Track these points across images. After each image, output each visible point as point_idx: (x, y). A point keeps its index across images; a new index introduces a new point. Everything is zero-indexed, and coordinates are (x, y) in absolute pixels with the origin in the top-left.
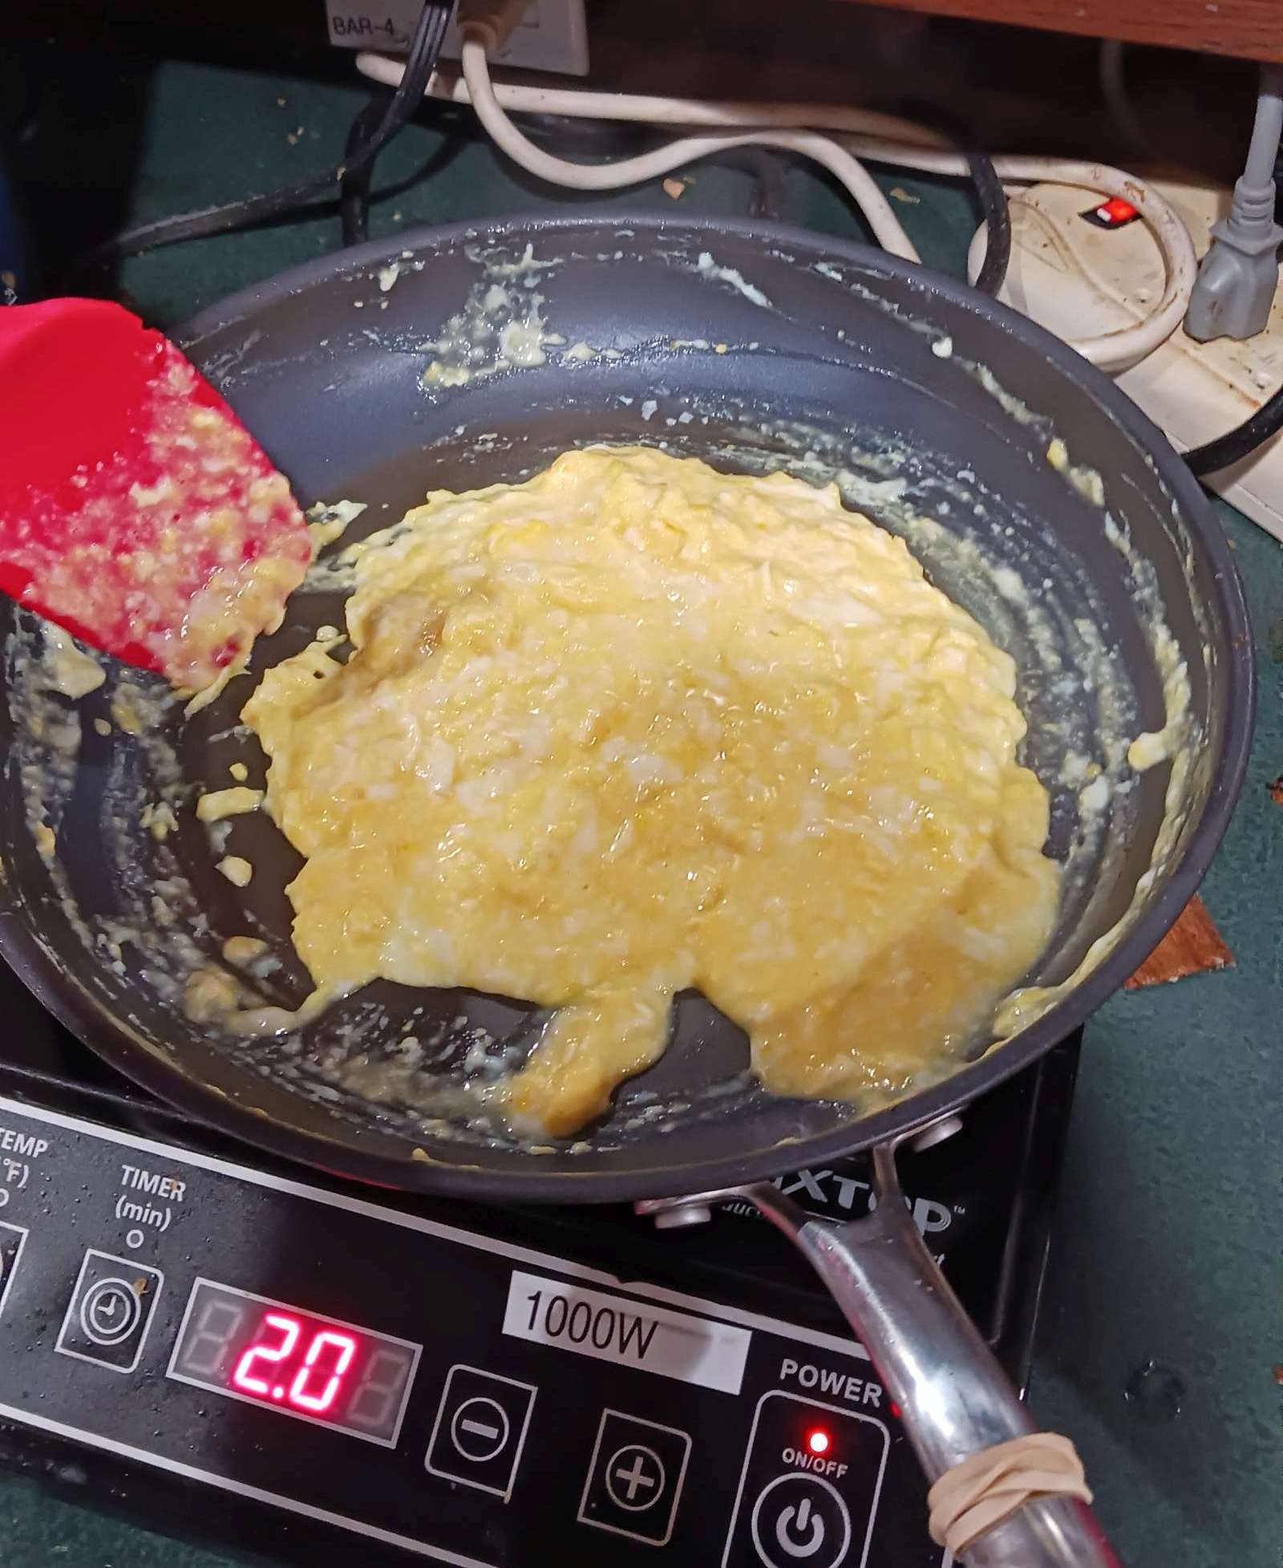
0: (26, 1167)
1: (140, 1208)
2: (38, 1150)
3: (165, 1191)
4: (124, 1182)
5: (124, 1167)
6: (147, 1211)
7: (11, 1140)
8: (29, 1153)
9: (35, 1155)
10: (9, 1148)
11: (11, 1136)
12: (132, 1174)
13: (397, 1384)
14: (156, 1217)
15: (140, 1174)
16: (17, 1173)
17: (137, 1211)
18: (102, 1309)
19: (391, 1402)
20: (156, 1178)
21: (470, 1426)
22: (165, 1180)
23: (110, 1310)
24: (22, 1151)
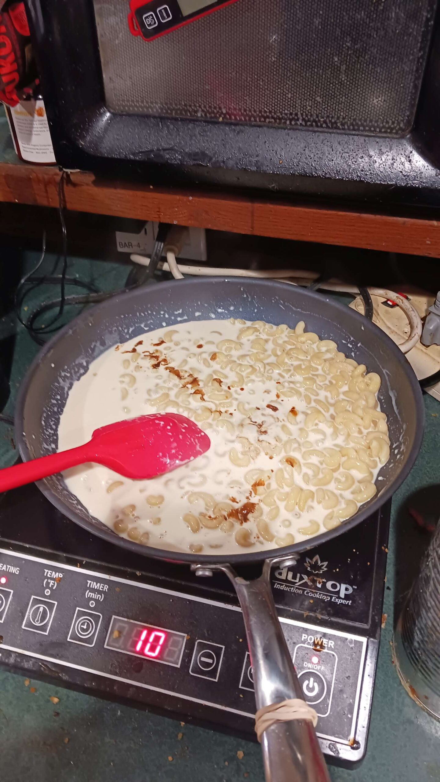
0: (56, 583)
2: (59, 576)
3: (101, 588)
4: (88, 586)
6: (96, 595)
8: (57, 578)
9: (59, 578)
10: (50, 576)
11: (50, 573)
12: (91, 583)
13: (179, 647)
14: (99, 597)
15: (93, 584)
17: (93, 595)
18: (82, 626)
19: (177, 653)
20: (99, 584)
21: (203, 659)
22: (102, 585)
23: (85, 627)
24: (54, 577)
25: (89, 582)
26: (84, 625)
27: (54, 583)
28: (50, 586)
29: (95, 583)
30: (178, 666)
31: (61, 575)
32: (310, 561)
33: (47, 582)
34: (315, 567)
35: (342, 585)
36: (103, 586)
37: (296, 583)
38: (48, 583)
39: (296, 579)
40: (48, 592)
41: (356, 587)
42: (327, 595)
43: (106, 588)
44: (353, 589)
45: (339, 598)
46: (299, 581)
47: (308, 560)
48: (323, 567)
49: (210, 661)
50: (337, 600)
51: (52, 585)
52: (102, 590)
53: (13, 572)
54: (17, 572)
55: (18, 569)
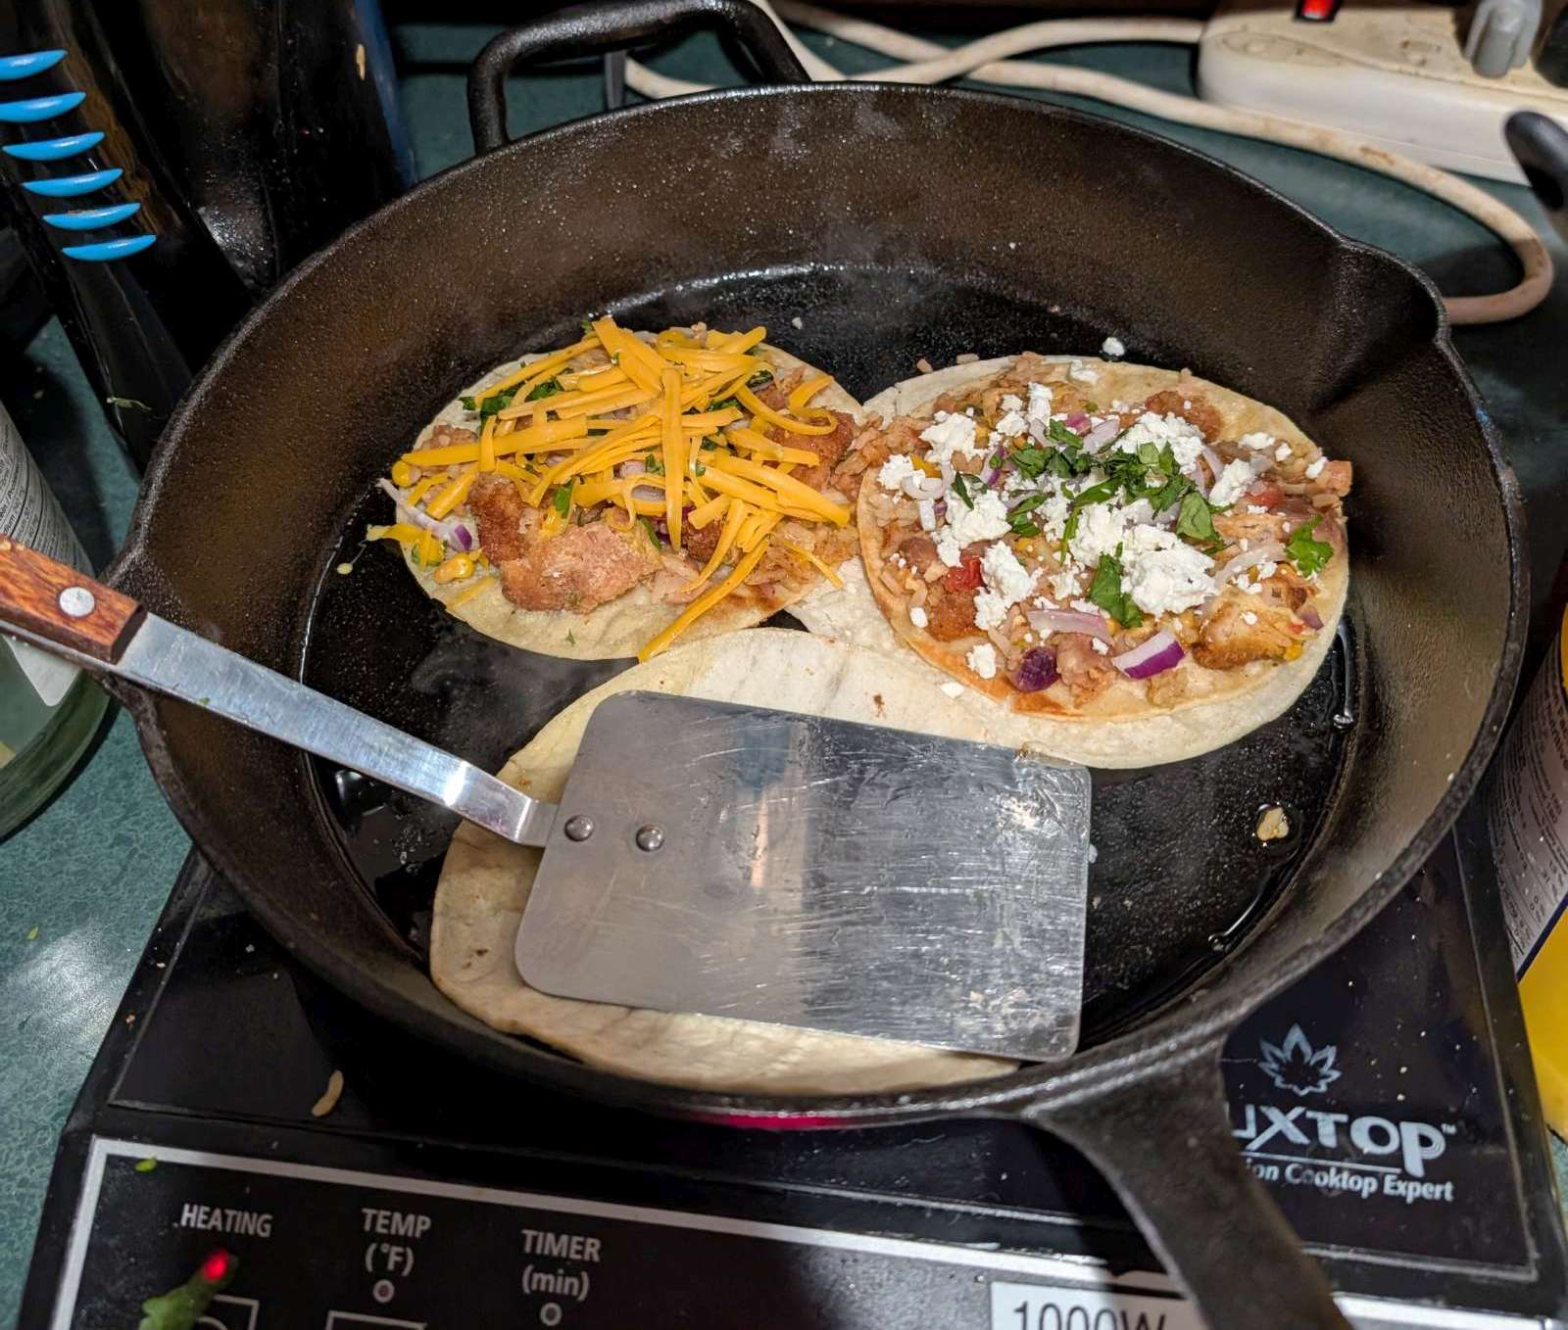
0: (409, 1252)
1: (551, 1277)
2: (420, 1228)
3: (578, 1252)
4: (528, 1249)
5: (525, 1232)
6: (560, 1279)
7: (386, 1222)
8: (410, 1234)
9: (418, 1235)
10: (384, 1231)
11: (385, 1217)
12: (535, 1239)
14: (571, 1286)
15: (545, 1239)
16: (399, 1259)
17: (548, 1283)
20: (564, 1238)
22: (576, 1239)
24: (402, 1232)
25: (529, 1233)
27: (404, 1255)
28: (391, 1266)
29: (551, 1237)
31: (424, 1223)
32: (1278, 1053)
33: (377, 1251)
34: (1299, 1070)
35: (1404, 1125)
36: (582, 1244)
37: (1250, 1141)
38: (381, 1259)
39: (1243, 1126)
40: (384, 1291)
41: (1451, 1130)
42: (1363, 1174)
43: (593, 1248)
44: (1447, 1137)
45: (1405, 1176)
46: (1259, 1132)
47: (1267, 1048)
48: (1325, 1070)
50: (1401, 1186)
51: (396, 1263)
52: (579, 1257)
53: (251, 1232)
54: (264, 1230)
55: (268, 1217)
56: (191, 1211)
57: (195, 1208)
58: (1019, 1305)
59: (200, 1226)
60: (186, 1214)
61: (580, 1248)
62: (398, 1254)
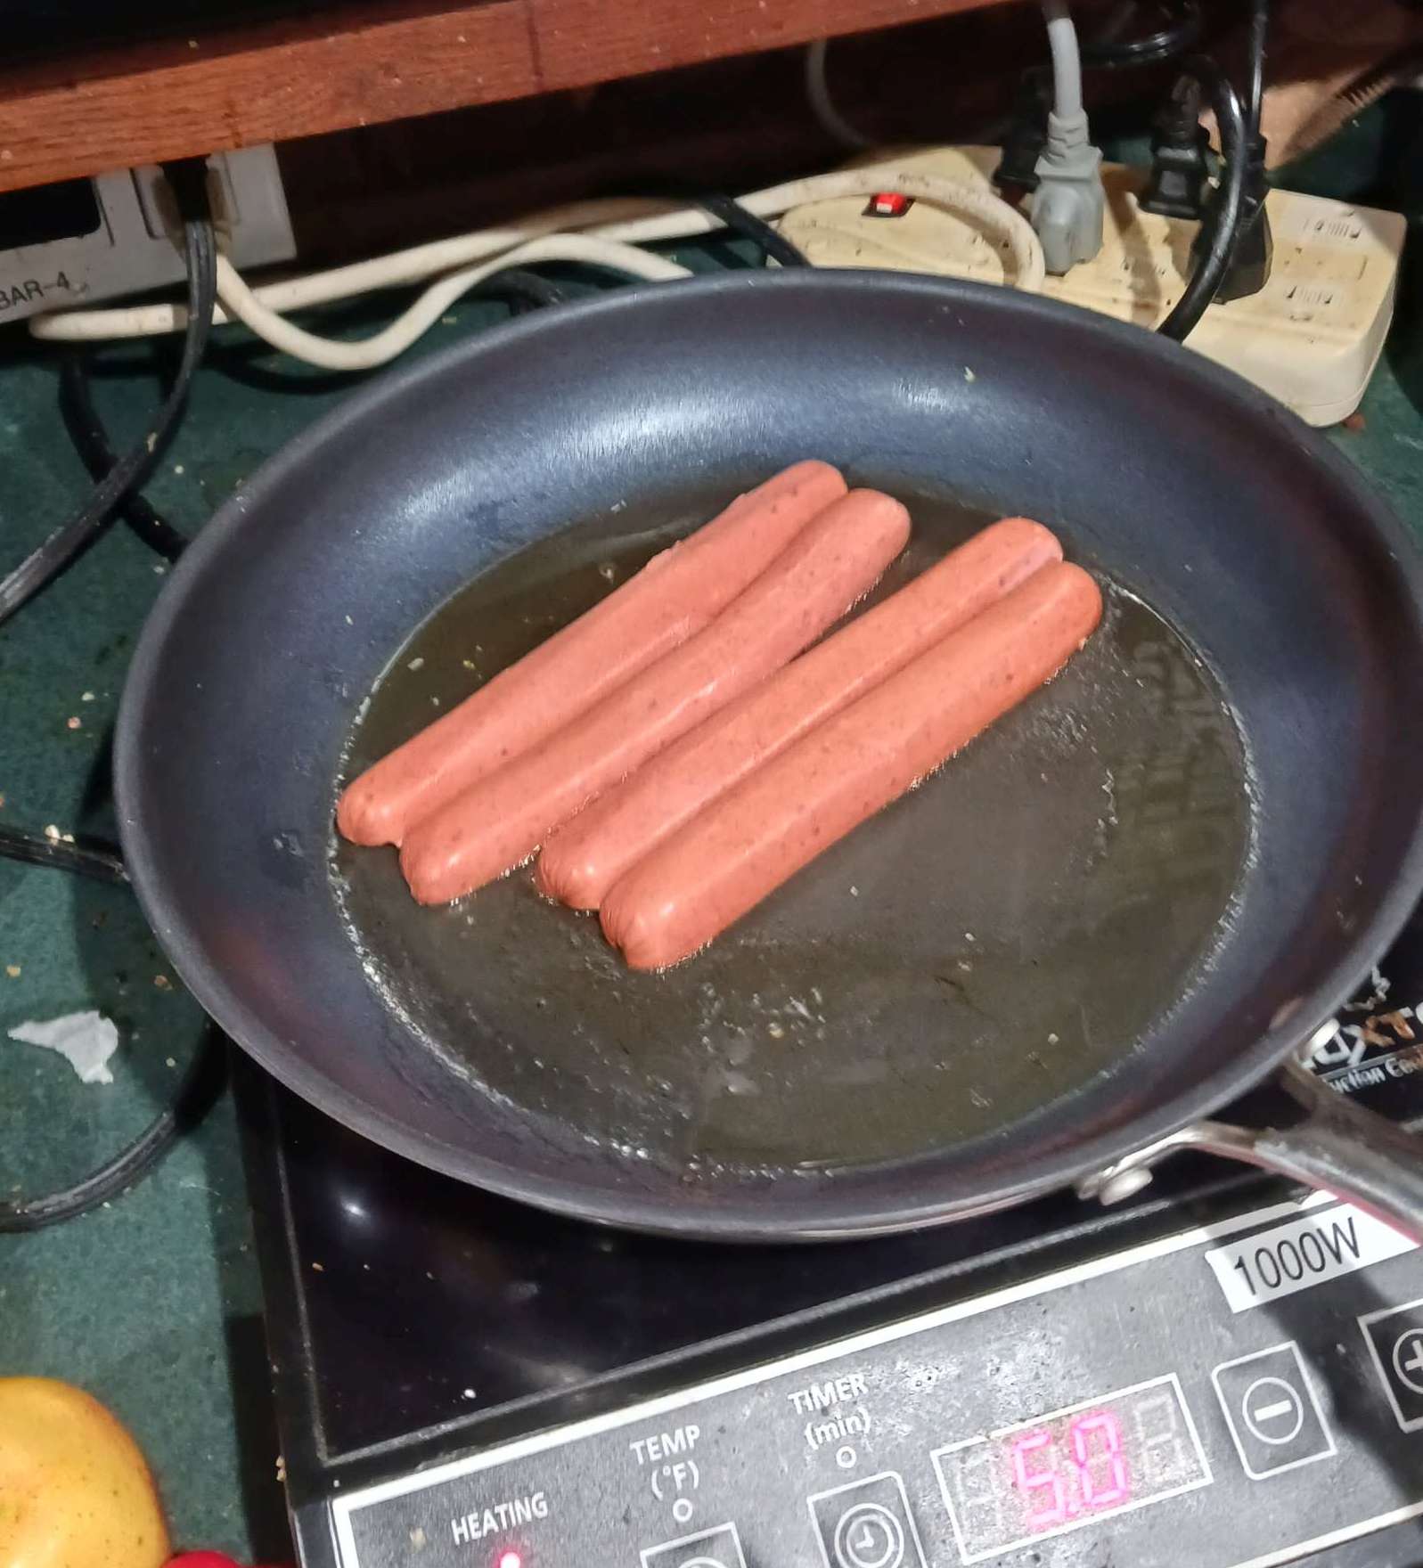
1: (832, 1425)
2: (691, 1439)
3: (846, 1392)
4: (799, 1411)
6: (840, 1423)
7: (657, 1447)
8: (684, 1447)
9: (692, 1445)
10: (659, 1456)
11: (653, 1444)
14: (854, 1426)
15: (810, 1395)
16: (684, 1474)
18: (860, 1545)
19: (1178, 1443)
20: (828, 1387)
21: (1263, 1414)
22: (838, 1383)
23: (869, 1542)
24: (675, 1449)
25: (795, 1396)
26: (864, 1538)
28: (679, 1486)
29: (815, 1390)
30: (1209, 1479)
31: (693, 1432)
33: (660, 1477)
36: (847, 1383)
38: (667, 1483)
40: (682, 1510)
43: (858, 1382)
49: (1284, 1407)
51: (682, 1481)
52: (849, 1397)
53: (529, 1517)
54: (542, 1510)
55: (540, 1495)
56: (459, 1524)
57: (463, 1520)
58: (1236, 1262)
59: (476, 1535)
60: (456, 1531)
61: (847, 1388)
62: (680, 1471)
